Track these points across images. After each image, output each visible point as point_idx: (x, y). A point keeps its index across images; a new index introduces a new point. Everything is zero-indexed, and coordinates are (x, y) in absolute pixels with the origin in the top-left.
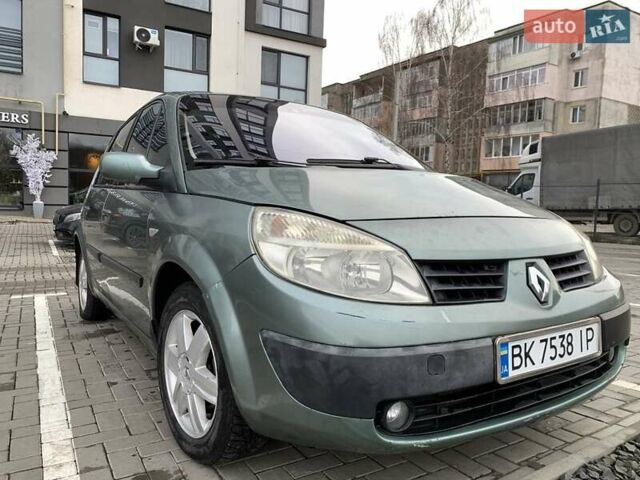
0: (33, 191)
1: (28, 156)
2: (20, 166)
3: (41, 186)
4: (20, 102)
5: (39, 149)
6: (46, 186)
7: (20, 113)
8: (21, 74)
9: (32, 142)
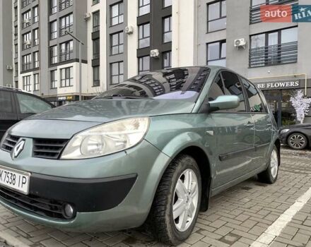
0: (299, 119)
1: (297, 102)
2: (293, 107)
3: (303, 116)
4: (295, 76)
5: (303, 97)
6: (306, 116)
7: (295, 81)
8: (296, 62)
9: (300, 94)
